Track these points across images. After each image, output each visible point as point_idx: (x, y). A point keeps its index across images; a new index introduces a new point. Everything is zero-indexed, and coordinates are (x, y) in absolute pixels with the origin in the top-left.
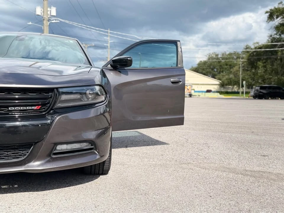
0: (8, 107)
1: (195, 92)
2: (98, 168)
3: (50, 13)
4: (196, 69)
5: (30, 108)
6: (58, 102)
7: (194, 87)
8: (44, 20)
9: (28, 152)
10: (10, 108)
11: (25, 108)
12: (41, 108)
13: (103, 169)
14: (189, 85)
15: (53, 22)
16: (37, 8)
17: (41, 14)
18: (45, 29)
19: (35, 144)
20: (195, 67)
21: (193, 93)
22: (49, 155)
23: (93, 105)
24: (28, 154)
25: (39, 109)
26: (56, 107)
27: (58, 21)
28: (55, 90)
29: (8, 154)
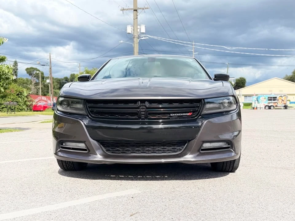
0: (169, 114)
1: (291, 103)
2: (229, 165)
3: (140, 30)
4: (291, 77)
5: (185, 114)
6: (204, 110)
7: (290, 98)
8: (134, 37)
9: (183, 148)
10: (171, 115)
11: (182, 114)
12: (192, 114)
13: (233, 166)
14: (284, 96)
15: (142, 39)
16: (128, 27)
17: (132, 32)
18: (135, 46)
19: (188, 142)
20: (290, 76)
21: (288, 104)
22: (199, 151)
23: (228, 112)
24: (183, 149)
25: (191, 115)
26: (203, 113)
27: (147, 38)
28: (202, 100)
29: (169, 149)
